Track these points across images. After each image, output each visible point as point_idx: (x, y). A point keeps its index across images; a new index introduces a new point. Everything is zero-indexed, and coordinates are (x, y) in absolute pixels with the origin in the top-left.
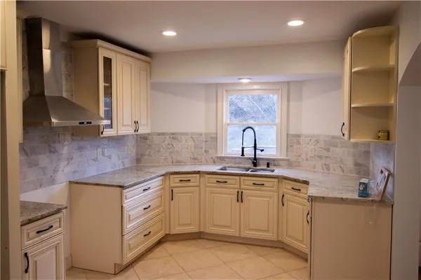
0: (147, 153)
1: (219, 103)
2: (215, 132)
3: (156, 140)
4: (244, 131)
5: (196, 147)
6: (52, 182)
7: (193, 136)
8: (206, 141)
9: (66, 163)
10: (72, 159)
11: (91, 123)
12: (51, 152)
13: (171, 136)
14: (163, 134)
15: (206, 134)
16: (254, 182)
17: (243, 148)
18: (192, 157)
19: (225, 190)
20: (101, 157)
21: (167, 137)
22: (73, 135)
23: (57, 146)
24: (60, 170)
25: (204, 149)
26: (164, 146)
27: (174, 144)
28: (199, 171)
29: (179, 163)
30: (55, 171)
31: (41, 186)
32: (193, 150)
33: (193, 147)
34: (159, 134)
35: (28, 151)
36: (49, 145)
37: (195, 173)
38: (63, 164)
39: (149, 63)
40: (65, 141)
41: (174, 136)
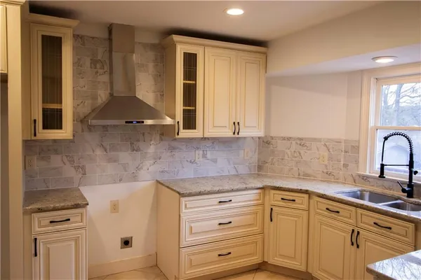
0: (270, 160)
1: (364, 98)
2: (357, 139)
3: (281, 146)
4: (386, 139)
5: (330, 159)
6: (134, 178)
7: (327, 144)
8: (346, 152)
9: (152, 162)
10: (160, 158)
11: (143, 122)
12: (134, 150)
13: (299, 142)
14: (289, 139)
15: (346, 141)
16: (377, 221)
17: (382, 166)
18: (325, 171)
19: (336, 223)
20: (201, 159)
21: (294, 142)
22: (162, 134)
23: (141, 145)
24: (145, 168)
25: (342, 163)
26: (289, 153)
27: (302, 152)
28: (307, 191)
29: (306, 177)
30: (138, 168)
31: (121, 180)
32: (326, 162)
33: (326, 158)
34: (284, 139)
35: (108, 147)
36: (132, 144)
37: (301, 191)
38: (148, 163)
39: (265, 53)
40: (151, 141)
41: (302, 142)
